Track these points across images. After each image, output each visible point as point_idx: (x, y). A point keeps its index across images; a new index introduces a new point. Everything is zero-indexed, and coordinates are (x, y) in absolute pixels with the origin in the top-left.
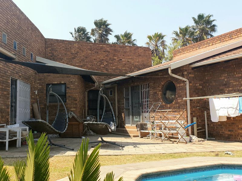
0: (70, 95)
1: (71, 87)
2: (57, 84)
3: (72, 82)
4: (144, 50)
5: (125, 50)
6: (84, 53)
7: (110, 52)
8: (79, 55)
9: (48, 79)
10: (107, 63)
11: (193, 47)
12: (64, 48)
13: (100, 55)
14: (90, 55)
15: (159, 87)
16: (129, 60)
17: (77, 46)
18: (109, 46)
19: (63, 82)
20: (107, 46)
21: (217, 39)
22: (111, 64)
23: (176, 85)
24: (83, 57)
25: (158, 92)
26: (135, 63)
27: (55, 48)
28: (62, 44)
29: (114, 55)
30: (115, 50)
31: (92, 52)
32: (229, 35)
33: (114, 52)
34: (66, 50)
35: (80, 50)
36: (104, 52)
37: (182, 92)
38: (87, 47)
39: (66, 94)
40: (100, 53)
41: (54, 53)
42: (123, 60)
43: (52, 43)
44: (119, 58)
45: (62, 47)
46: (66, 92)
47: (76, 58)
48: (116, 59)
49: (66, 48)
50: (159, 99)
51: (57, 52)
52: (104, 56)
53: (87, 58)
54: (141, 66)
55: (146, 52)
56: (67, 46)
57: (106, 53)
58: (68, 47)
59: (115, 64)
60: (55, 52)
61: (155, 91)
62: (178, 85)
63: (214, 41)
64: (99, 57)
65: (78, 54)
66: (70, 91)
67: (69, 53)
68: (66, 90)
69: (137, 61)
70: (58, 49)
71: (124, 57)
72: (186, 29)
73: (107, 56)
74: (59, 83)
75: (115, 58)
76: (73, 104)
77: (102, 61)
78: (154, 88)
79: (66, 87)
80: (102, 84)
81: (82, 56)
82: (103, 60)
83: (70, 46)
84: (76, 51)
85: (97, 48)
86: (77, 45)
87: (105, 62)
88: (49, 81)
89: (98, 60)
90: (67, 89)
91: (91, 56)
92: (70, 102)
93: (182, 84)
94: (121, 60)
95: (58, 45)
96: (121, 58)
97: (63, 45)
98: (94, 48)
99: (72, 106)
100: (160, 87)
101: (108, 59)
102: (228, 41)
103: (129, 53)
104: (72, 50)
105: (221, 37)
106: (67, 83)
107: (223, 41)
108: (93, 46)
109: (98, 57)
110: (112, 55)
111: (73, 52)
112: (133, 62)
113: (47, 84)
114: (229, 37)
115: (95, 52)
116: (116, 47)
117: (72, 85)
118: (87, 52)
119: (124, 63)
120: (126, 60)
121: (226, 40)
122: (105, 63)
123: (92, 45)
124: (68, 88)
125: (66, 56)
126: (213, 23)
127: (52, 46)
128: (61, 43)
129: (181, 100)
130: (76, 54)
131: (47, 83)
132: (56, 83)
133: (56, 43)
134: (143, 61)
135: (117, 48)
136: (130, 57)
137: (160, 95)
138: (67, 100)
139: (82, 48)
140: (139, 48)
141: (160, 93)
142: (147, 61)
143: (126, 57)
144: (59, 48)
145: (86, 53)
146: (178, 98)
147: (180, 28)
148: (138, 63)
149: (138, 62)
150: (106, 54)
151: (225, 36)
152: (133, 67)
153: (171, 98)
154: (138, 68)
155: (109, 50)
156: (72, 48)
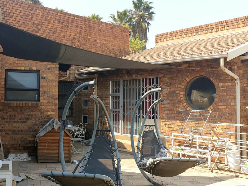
0: (46, 90)
1: (49, 78)
2: (25, 70)
3: (49, 69)
4: (122, 31)
5: (101, 28)
6: (51, 25)
7: (84, 28)
8: (43, 28)
9: (8, 62)
10: (79, 44)
11: (187, 31)
12: (22, 14)
13: (71, 32)
14: (58, 29)
15: (180, 84)
16: (105, 42)
17: (40, 14)
18: (82, 20)
19: (34, 69)
20: (80, 19)
21: (226, 24)
22: (84, 45)
23: (216, 84)
24: (49, 31)
25: (177, 92)
26: (111, 47)
27: (9, 13)
28: (20, 6)
29: (88, 34)
30: (89, 26)
31: (61, 25)
32: (243, 20)
33: (88, 29)
34: (25, 17)
35: (46, 20)
36: (77, 27)
37: (227, 95)
38: (55, 17)
39: (39, 88)
40: (71, 27)
41: (7, 20)
42: (98, 41)
43: (4, 3)
44: (93, 37)
45: (19, 11)
46: (39, 85)
47: (40, 32)
48: (90, 40)
49: (26, 15)
50: (180, 102)
51: (11, 19)
52: (76, 33)
53: (54, 33)
54: (117, 52)
55: (124, 33)
56: (27, 11)
57: (79, 29)
58: (29, 14)
59: (89, 45)
60: (8, 18)
61: (173, 90)
62: (220, 84)
63: (220, 27)
64: (70, 33)
65: (43, 26)
66: (46, 84)
67: (29, 23)
68: (39, 82)
69: (114, 44)
70: (14, 15)
71: (98, 37)
72: (125, 13)
73: (79, 33)
74: (28, 69)
75: (88, 37)
76: (50, 104)
77: (73, 41)
78: (170, 85)
79: (40, 76)
80: (77, 74)
81: (48, 29)
82: (74, 38)
83: (31, 12)
84: (39, 20)
85: (68, 21)
86: (40, 12)
87: (77, 41)
88: (10, 64)
89: (68, 37)
90: (42, 80)
91: (59, 31)
92: (46, 101)
93: (230, 84)
94: (96, 41)
95: (14, 8)
96: (96, 39)
97: (21, 9)
98: (64, 19)
99: (49, 107)
100: (183, 84)
101: (81, 38)
102: (241, 28)
103: (105, 33)
104: (33, 19)
105: (231, 23)
106: (42, 70)
107: (234, 27)
108: (62, 17)
109: (68, 33)
110: (86, 33)
111: (36, 22)
112: (108, 45)
113: (6, 70)
114: (243, 22)
115: (65, 25)
116: (91, 22)
117: (50, 75)
118: (54, 24)
119: (99, 45)
120: (102, 42)
121: (239, 26)
122: (76, 43)
123: (61, 14)
124: (42, 78)
125: (25, 26)
126: (151, 11)
127: (5, 8)
128: (18, 6)
129: (226, 107)
130: (39, 25)
131: (6, 68)
132: (23, 68)
133: (10, 4)
134: (119, 45)
135: (91, 24)
136: (106, 39)
137: (182, 96)
138: (41, 98)
139: (48, 18)
140: (117, 28)
141: (181, 93)
142: (124, 46)
143: (101, 38)
144: (15, 12)
145: (52, 25)
146: (220, 104)
147: (118, 12)
148: (114, 48)
149: (115, 46)
150: (78, 31)
151: (237, 21)
152: (108, 52)
153: (202, 102)
154: (114, 54)
155: (82, 26)
156: (34, 15)
